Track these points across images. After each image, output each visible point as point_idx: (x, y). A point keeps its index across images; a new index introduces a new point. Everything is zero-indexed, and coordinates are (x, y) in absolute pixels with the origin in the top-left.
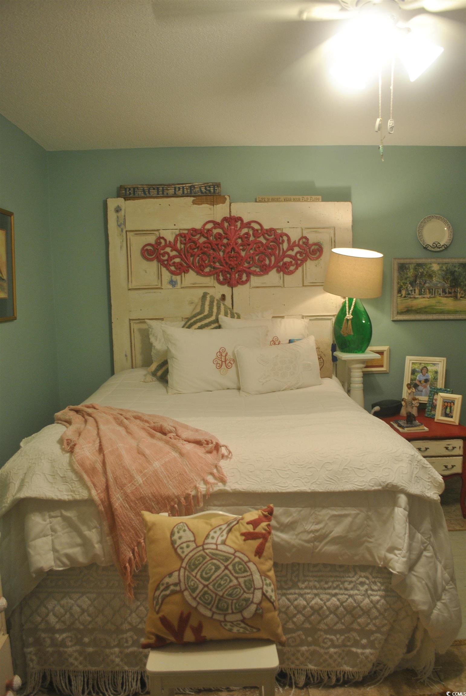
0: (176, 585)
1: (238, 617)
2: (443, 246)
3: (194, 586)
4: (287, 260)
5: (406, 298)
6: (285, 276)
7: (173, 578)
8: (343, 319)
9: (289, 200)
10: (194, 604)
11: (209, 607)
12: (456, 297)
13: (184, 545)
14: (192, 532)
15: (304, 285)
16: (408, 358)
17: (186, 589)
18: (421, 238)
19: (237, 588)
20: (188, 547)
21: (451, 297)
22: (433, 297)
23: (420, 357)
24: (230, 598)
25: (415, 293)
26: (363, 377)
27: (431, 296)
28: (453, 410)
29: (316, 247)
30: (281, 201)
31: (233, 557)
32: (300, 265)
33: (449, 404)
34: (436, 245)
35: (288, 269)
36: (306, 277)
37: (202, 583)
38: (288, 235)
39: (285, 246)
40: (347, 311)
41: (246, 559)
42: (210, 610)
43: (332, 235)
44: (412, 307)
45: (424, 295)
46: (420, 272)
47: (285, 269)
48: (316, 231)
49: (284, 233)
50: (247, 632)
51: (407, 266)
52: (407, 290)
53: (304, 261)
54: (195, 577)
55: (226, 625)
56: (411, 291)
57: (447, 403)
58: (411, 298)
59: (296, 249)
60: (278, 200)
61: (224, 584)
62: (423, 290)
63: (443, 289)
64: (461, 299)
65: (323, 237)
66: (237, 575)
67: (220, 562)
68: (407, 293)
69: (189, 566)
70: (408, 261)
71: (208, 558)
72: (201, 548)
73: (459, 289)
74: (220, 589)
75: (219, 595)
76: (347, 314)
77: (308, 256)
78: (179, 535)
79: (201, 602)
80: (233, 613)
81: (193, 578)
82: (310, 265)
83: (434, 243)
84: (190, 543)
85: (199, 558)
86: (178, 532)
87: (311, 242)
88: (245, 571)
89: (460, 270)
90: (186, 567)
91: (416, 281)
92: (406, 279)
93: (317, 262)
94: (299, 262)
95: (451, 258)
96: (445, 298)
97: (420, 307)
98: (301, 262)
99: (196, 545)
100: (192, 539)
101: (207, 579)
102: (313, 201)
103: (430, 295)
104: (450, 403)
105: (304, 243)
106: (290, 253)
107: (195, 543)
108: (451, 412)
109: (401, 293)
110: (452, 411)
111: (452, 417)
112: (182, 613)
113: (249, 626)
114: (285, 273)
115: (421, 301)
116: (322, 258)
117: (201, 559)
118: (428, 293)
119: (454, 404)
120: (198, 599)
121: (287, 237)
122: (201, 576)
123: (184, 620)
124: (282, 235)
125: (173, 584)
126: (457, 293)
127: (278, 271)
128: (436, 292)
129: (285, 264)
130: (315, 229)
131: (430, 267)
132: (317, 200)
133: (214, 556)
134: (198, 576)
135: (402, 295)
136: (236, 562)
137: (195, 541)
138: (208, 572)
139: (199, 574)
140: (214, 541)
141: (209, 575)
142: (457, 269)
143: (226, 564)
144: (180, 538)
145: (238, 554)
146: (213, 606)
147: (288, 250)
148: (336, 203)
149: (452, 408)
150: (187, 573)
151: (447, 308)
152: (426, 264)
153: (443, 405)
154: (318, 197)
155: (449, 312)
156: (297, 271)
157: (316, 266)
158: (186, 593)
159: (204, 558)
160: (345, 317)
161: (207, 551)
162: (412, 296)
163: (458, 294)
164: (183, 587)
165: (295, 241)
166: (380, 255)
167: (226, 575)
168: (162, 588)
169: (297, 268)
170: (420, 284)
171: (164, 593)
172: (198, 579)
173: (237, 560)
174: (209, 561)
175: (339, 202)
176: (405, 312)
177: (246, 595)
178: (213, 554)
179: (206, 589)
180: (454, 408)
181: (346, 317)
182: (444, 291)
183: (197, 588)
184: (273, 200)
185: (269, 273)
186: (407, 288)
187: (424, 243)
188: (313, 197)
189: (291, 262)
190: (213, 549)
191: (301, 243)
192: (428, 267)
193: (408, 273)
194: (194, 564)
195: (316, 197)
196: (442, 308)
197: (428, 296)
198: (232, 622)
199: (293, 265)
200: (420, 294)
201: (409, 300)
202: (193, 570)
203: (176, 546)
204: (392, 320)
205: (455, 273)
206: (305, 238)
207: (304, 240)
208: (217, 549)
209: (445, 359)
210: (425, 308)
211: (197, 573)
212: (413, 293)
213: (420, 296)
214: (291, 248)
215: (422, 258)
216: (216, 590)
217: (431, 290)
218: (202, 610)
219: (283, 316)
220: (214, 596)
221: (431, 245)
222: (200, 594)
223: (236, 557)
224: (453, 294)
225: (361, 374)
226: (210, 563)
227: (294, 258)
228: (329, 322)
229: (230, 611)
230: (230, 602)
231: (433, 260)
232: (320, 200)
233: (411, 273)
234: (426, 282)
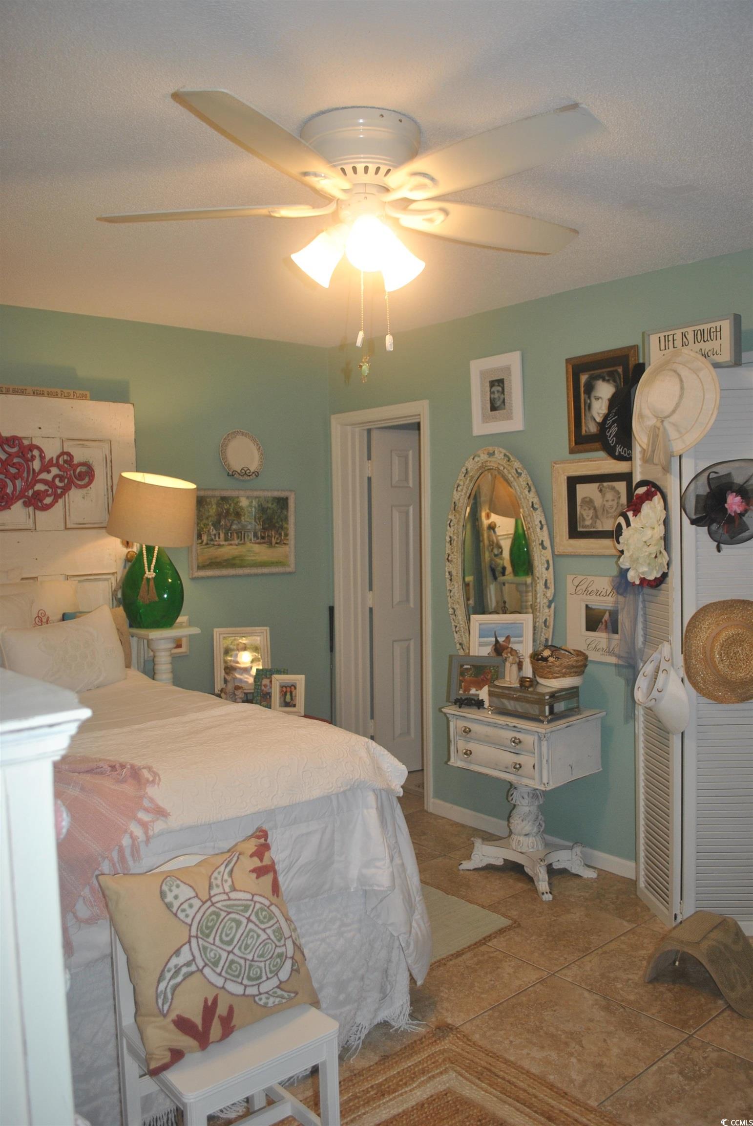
0: (188, 964)
1: (274, 982)
2: (253, 473)
3: (215, 957)
4: (40, 487)
5: (208, 546)
6: (37, 512)
7: (182, 955)
8: (142, 578)
9: (40, 394)
10: (219, 982)
11: (239, 980)
12: (270, 543)
13: (185, 906)
14: (189, 885)
15: (67, 527)
16: (216, 630)
17: (206, 965)
18: (226, 461)
19: (268, 943)
20: (191, 906)
21: (264, 543)
22: (242, 544)
23: (234, 629)
24: (262, 959)
25: (219, 538)
26: (171, 663)
27: (241, 542)
28: (296, 696)
29: (84, 469)
30: (29, 395)
31: (253, 903)
32: (60, 496)
33: (288, 689)
34: (246, 472)
35: (41, 501)
36: (69, 515)
37: (225, 950)
38: (41, 449)
39: (36, 465)
40: (146, 565)
41: (267, 903)
42: (241, 983)
43: (108, 452)
44: (216, 558)
45: (231, 540)
46: (225, 509)
47: (36, 502)
48: (83, 445)
49: (35, 445)
50: (284, 1001)
51: (208, 500)
52: (209, 534)
53: (66, 489)
54: (214, 944)
55: (260, 999)
56: (215, 535)
57: (286, 687)
58: (214, 545)
59: (55, 471)
60: (23, 392)
61: (251, 943)
62: (229, 534)
63: (254, 533)
64: (276, 545)
65: (92, 454)
66: (263, 926)
67: (240, 914)
68: (209, 538)
69: (202, 932)
70: (209, 493)
71: (223, 914)
72: (209, 903)
73: (273, 533)
74: (248, 951)
75: (248, 960)
76: (147, 570)
77: (73, 482)
78: (173, 894)
79: (228, 977)
80: (268, 979)
81: (210, 946)
82: (75, 495)
83: (242, 469)
84: (192, 901)
85: (211, 918)
86: (171, 891)
87: (76, 461)
88: (270, 919)
89: (273, 506)
90: (197, 934)
91: (220, 522)
92: (207, 518)
93: (84, 491)
94: (59, 491)
95: (264, 490)
96: (257, 545)
97: (225, 558)
98: (61, 492)
99: (202, 901)
100: (193, 894)
101: (229, 943)
102: (78, 398)
103: (239, 540)
104: (290, 687)
105: (65, 461)
106: (44, 476)
107: (199, 899)
108: (292, 699)
109: (201, 539)
110: (294, 698)
111: (294, 706)
112: (206, 1000)
113: (285, 991)
114: (37, 508)
115: (228, 550)
116: (92, 486)
117: (214, 917)
118: (235, 538)
119: (295, 688)
120: (223, 973)
121: (40, 451)
122: (221, 940)
123: (209, 1010)
124: (32, 447)
125: (184, 965)
126: (272, 537)
127: (26, 504)
128: (246, 537)
129: (37, 494)
130: (82, 442)
131: (237, 502)
132: (83, 397)
133: (230, 908)
134: (217, 942)
135: (202, 542)
136: (258, 910)
137: (197, 896)
138: (229, 932)
139: (217, 938)
140: (220, 890)
141: (231, 936)
142: (270, 505)
143: (247, 915)
144: (176, 897)
145: (256, 898)
146: (243, 979)
147: (41, 471)
148: (111, 404)
149: (294, 693)
150: (201, 941)
151: (259, 558)
152: (232, 497)
153: (281, 691)
154: (84, 392)
155: (263, 564)
156: (56, 505)
157: (84, 498)
158: (207, 971)
159: (218, 915)
160: (144, 576)
161: (219, 905)
162: (216, 543)
163: (273, 539)
164: (201, 964)
165: (52, 458)
166: (192, 486)
167: (251, 930)
168: (168, 975)
169: (55, 501)
170: (226, 525)
171: (173, 982)
172: (218, 947)
173: (258, 906)
174: (225, 917)
175: (116, 404)
176: (208, 565)
177: (278, 950)
178: (228, 906)
179: (231, 956)
180: (296, 694)
181: (146, 575)
182: (255, 535)
183: (220, 957)
184: (16, 392)
185: (12, 507)
186: (209, 531)
187: (229, 469)
188: (78, 392)
189: (47, 491)
190: (225, 900)
191: (61, 462)
192: (235, 502)
193: (210, 510)
194: (207, 927)
195: (81, 392)
196: (253, 558)
197: (236, 542)
198: (267, 993)
199: (49, 496)
200: (226, 540)
201: (213, 548)
202: (208, 936)
203: (174, 910)
204: (190, 577)
205: (268, 511)
206: (67, 455)
207: (65, 457)
208: (229, 899)
209: (268, 628)
210: (234, 558)
211: (214, 939)
212: (217, 539)
213: (226, 543)
214: (45, 468)
215: (227, 490)
216: (244, 954)
217: (240, 535)
218: (231, 987)
219: (35, 578)
220: (242, 962)
221: (239, 472)
222: (225, 967)
223: (255, 902)
224: (266, 539)
225: (169, 659)
226: (228, 920)
227: (50, 484)
228: (106, 583)
229: (264, 978)
230: (262, 965)
231: (242, 493)
232: (88, 398)
233: (214, 511)
234: (232, 522)
